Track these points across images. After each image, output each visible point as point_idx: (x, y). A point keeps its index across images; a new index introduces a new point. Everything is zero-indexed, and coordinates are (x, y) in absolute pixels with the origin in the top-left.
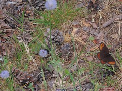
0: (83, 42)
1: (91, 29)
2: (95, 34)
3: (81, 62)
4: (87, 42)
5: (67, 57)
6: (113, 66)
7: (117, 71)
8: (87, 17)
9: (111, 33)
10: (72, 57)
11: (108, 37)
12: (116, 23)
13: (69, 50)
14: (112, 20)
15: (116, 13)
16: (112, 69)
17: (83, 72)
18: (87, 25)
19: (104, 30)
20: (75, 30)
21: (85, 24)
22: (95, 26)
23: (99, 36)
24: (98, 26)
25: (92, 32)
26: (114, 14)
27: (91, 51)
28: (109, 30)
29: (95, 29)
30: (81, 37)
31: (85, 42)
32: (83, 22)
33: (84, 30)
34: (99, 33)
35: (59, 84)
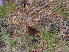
0: (19, 24)
1: (23, 16)
2: (25, 19)
3: (19, 35)
5: (11, 33)
7: (39, 39)
8: (21, 10)
9: (35, 18)
11: (33, 20)
12: (37, 12)
13: (12, 29)
14: (35, 10)
15: (36, 6)
16: (37, 38)
18: (21, 14)
19: (30, 16)
20: (15, 17)
23: (28, 20)
24: (27, 14)
25: (24, 18)
26: (36, 7)
27: (24, 29)
28: (33, 16)
29: (26, 16)
30: (18, 21)
31: (20, 24)
32: (18, 12)
33: (20, 17)
34: (28, 18)
35: (7, 49)
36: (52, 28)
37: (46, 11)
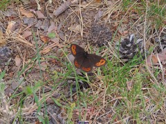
0: (26, 42)
1: (36, 20)
2: (43, 27)
4: (33, 42)
6: (86, 74)
7: (93, 81)
8: (26, 2)
9: (68, 23)
10: (14, 68)
11: (64, 31)
12: (74, 7)
16: (86, 79)
17: (39, 88)
18: (28, 15)
19: (55, 20)
20: (12, 24)
21: (26, 14)
22: (41, 15)
23: (50, 30)
24: (45, 14)
25: (39, 25)
27: (42, 55)
28: (63, 20)
29: (42, 20)
30: (21, 34)
31: (30, 41)
32: (21, 10)
33: (25, 22)
34: (50, 25)
35: (5, 111)
36: (126, 52)
37: (99, 4)
